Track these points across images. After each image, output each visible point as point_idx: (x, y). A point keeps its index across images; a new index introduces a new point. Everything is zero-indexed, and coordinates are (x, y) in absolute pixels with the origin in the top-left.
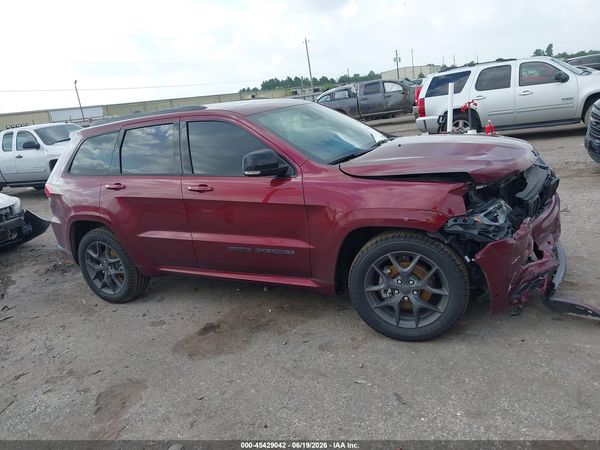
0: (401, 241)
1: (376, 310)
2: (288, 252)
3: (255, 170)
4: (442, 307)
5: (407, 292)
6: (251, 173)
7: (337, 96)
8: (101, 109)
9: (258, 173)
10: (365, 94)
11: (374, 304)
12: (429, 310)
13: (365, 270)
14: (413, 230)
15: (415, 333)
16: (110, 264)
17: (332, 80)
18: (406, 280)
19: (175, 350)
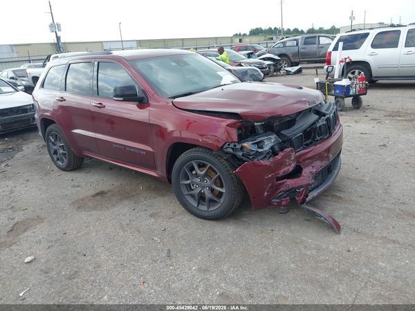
0: (199, 154)
1: (186, 196)
2: (142, 152)
3: (121, 97)
4: (222, 200)
5: (203, 187)
6: (117, 99)
7: (288, 44)
8: (135, 42)
9: (122, 99)
10: (304, 44)
11: (185, 192)
12: (216, 201)
13: (180, 170)
14: (206, 148)
15: (206, 214)
16: (60, 147)
17: (302, 31)
18: (203, 180)
19: (73, 204)
